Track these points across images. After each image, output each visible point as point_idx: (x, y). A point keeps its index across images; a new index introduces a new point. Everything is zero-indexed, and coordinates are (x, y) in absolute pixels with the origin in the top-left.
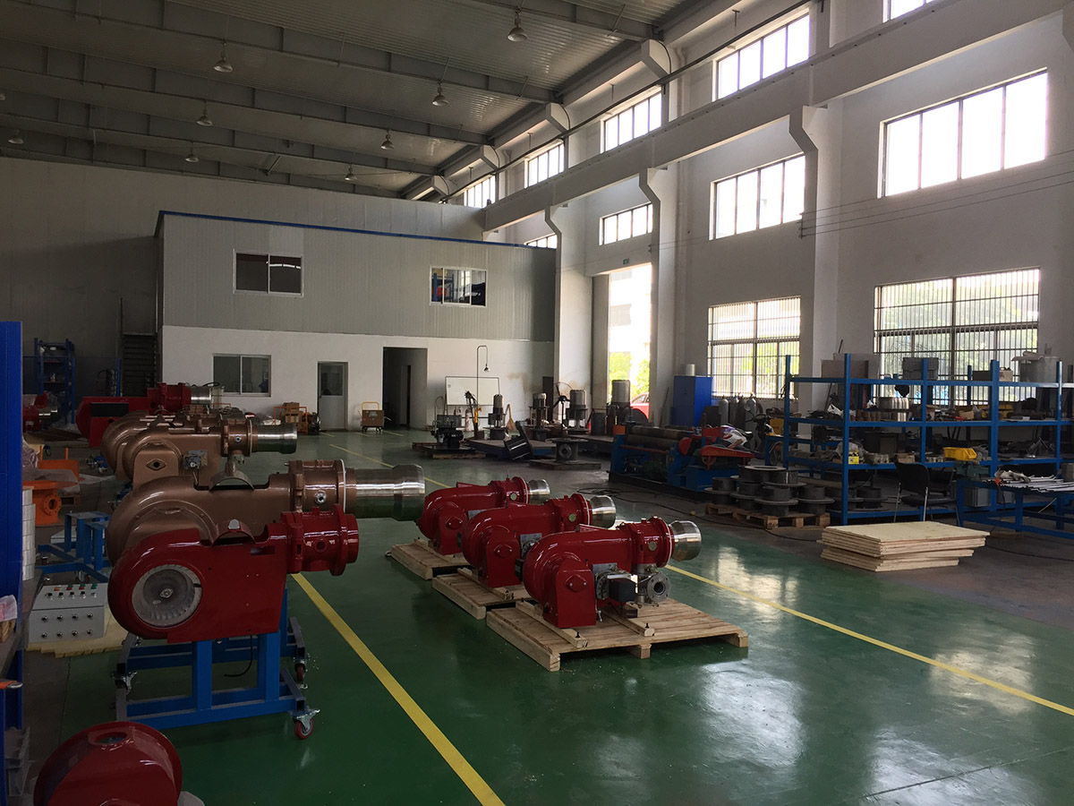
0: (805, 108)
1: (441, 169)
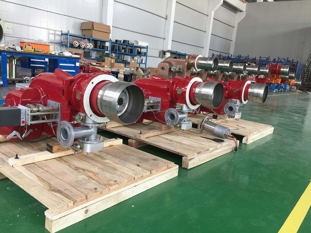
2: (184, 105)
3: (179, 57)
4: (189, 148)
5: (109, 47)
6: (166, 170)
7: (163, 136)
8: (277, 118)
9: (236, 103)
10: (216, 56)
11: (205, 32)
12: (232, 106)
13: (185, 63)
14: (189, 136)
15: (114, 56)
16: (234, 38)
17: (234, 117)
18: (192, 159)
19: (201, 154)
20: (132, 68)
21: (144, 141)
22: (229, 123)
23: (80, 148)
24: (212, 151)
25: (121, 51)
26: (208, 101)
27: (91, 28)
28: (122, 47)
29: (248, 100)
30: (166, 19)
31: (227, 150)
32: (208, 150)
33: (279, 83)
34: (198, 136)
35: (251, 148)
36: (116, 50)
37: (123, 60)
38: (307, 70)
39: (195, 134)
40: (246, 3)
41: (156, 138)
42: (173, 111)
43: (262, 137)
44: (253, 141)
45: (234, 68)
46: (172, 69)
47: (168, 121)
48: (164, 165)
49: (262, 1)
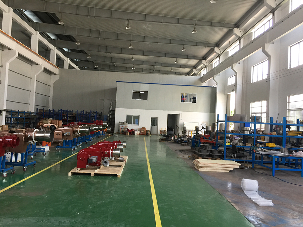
0: (266, 44)
1: (195, 67)
3: (14, 114)
11: (30, 91)
16: (51, 94)
30: (0, 83)
40: (59, 68)
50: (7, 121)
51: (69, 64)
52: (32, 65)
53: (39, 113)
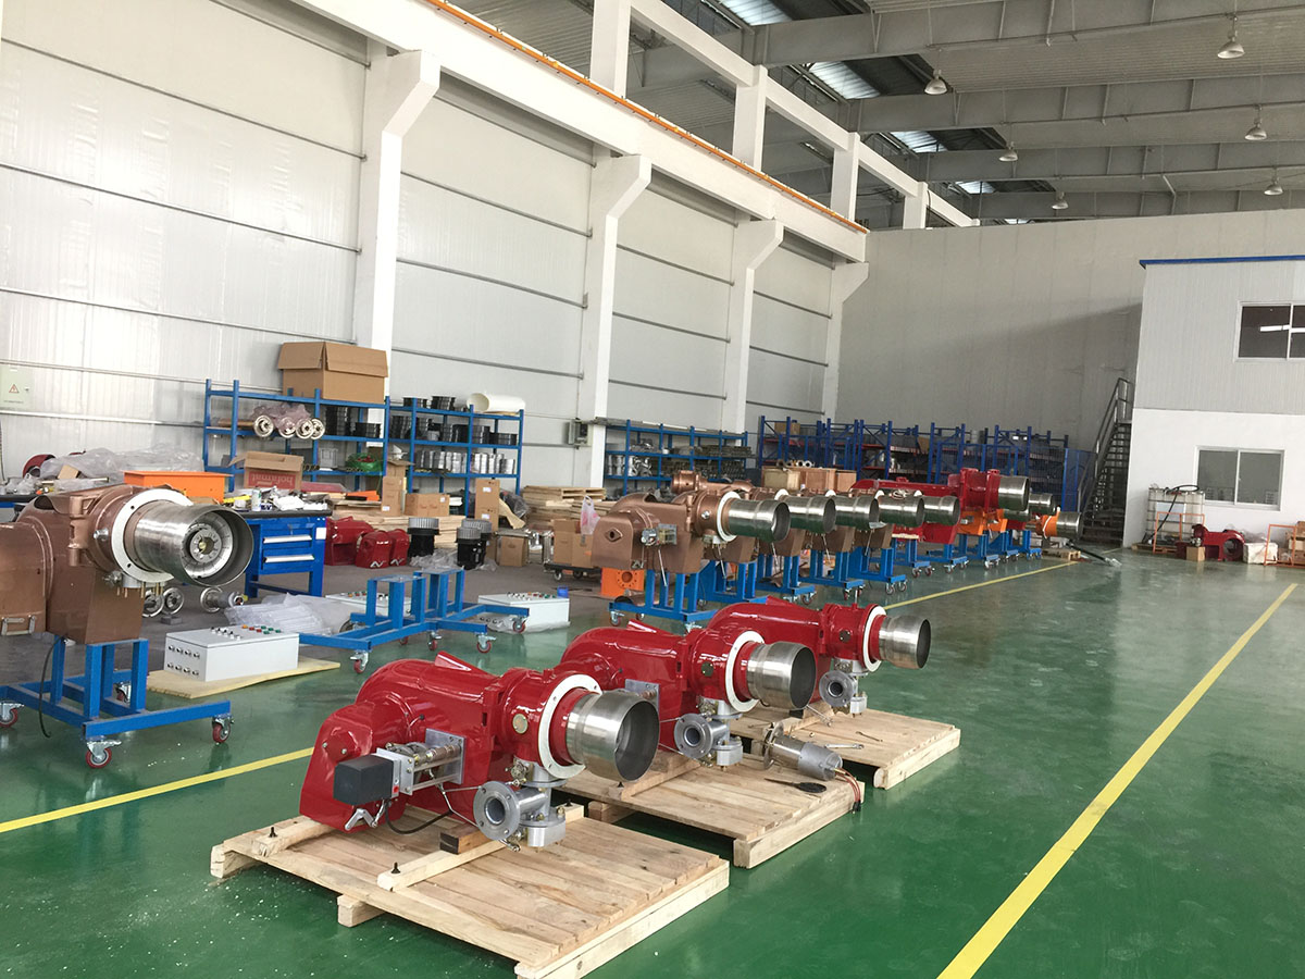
2: (722, 704)
3: (639, 439)
4: (745, 814)
5: (382, 427)
6: (705, 873)
7: (671, 785)
8: (979, 690)
9: (849, 669)
10: (773, 425)
11: (728, 341)
12: (839, 679)
13: (686, 519)
14: (737, 778)
15: (400, 457)
16: (832, 355)
17: (846, 710)
18: (755, 843)
19: (775, 830)
20: (484, 513)
21: (631, 804)
22: (838, 725)
23: (522, 839)
24: (799, 819)
25: (425, 438)
26: (779, 693)
27: (317, 365)
28: (430, 420)
29: (880, 659)
30: (584, 308)
31: (836, 810)
32: (790, 816)
33: (1003, 531)
34: (757, 778)
35: (896, 799)
36: (408, 435)
37: (436, 470)
38: (1102, 466)
39: (751, 772)
40: (865, 232)
41: (656, 793)
42: (694, 720)
43: (926, 762)
44: (902, 779)
45: (839, 512)
46: (643, 540)
47: (685, 746)
48: (700, 862)
49: (923, 226)
50: (611, 469)
51: (928, 209)
52: (736, 226)
53: (772, 437)
